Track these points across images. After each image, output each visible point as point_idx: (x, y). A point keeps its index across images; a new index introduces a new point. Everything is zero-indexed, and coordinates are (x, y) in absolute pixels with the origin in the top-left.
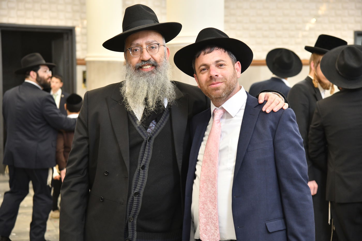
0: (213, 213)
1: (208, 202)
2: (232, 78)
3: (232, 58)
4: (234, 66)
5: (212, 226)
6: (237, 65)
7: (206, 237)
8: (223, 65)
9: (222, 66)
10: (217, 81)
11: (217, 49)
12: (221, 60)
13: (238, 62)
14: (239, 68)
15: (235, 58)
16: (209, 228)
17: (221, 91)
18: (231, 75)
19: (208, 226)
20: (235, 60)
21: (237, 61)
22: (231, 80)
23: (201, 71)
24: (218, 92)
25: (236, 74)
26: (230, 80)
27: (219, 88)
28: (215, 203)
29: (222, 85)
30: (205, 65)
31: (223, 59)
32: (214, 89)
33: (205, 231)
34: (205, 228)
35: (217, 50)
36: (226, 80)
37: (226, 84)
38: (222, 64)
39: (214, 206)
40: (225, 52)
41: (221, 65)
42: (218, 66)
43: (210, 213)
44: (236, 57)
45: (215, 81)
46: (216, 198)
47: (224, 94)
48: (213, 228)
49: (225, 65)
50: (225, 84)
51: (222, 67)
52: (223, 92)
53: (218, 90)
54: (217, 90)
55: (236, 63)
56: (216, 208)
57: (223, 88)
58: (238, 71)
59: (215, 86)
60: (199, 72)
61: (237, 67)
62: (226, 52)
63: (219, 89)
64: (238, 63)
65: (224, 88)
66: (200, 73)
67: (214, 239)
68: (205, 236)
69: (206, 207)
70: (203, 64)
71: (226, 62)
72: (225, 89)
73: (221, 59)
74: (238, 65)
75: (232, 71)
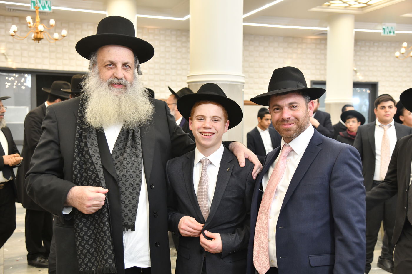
0: (264, 242)
1: (261, 231)
3: (306, 99)
4: (307, 107)
5: (263, 255)
7: (258, 265)
9: (295, 107)
10: (289, 123)
12: (294, 102)
13: (312, 101)
14: (312, 107)
16: (260, 256)
17: (292, 132)
18: (304, 116)
19: (260, 254)
20: (309, 100)
22: (303, 121)
23: (275, 110)
24: (289, 133)
25: (308, 114)
27: (291, 129)
28: (266, 233)
29: (294, 126)
30: (278, 105)
31: (297, 102)
32: (286, 130)
33: (257, 258)
34: (258, 256)
36: (298, 121)
37: (297, 125)
39: (265, 236)
41: (294, 107)
42: (291, 108)
43: (262, 242)
45: (287, 123)
46: (267, 228)
48: (264, 257)
49: (298, 107)
51: (295, 109)
54: (289, 131)
55: (309, 102)
56: (266, 238)
57: (294, 129)
58: (311, 110)
59: (286, 126)
60: (273, 110)
61: (310, 106)
63: (290, 131)
65: (296, 128)
66: (274, 112)
67: (264, 266)
68: (257, 263)
69: (260, 236)
71: (299, 104)
74: (311, 103)
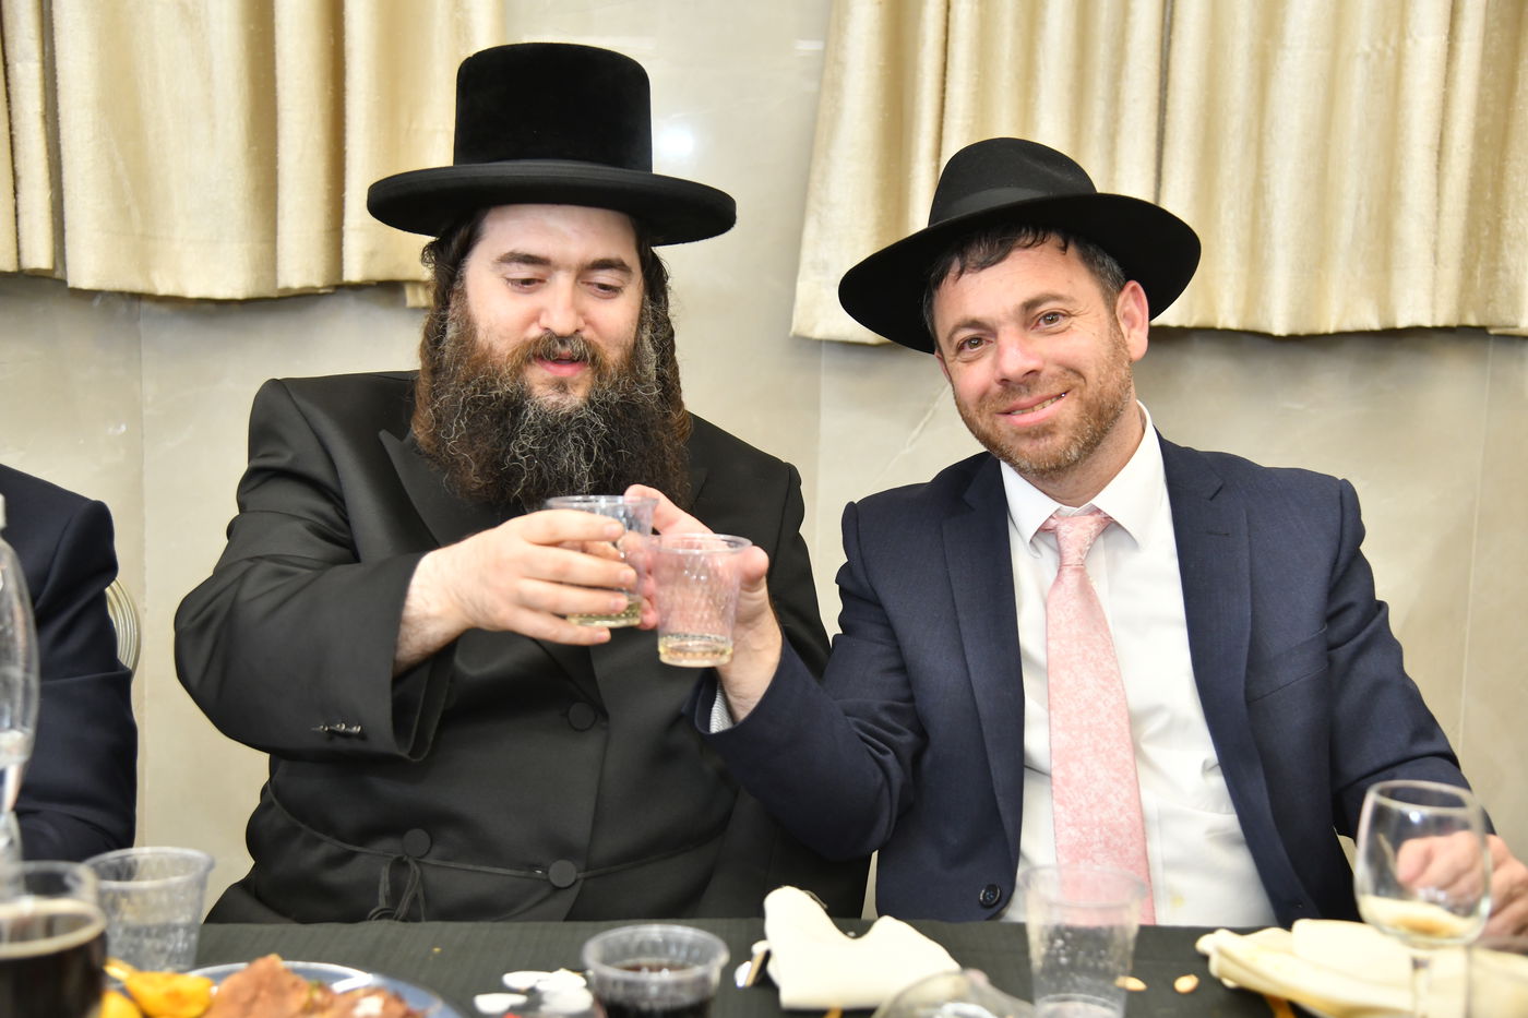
2: (1111, 369)
3: (1103, 276)
4: (1113, 311)
6: (1125, 300)
8: (1060, 317)
9: (1057, 320)
10: (1036, 395)
11: (1029, 241)
12: (1047, 295)
13: (1133, 283)
14: (1137, 312)
15: (1115, 267)
17: (1059, 439)
18: (1104, 354)
20: (1115, 282)
21: (1128, 279)
23: (960, 348)
24: (1046, 448)
25: (1125, 346)
26: (1102, 379)
27: (1054, 425)
29: (1064, 410)
30: (974, 324)
31: (1060, 291)
32: (1029, 434)
35: (1030, 252)
37: (1081, 399)
38: (1055, 314)
40: (1064, 249)
41: (1052, 317)
42: (1037, 324)
44: (1120, 265)
47: (1074, 452)
49: (1068, 315)
50: (1076, 401)
51: (1055, 326)
52: (1071, 443)
53: (1049, 438)
54: (1043, 435)
55: (1121, 289)
57: (1070, 424)
58: (1133, 326)
60: (953, 353)
61: (1127, 309)
62: (1072, 250)
63: (1052, 434)
64: (1134, 289)
65: (1076, 420)
66: (958, 358)
70: (966, 320)
71: (1072, 300)
72: (1081, 424)
73: (1050, 292)
74: (1130, 296)
75: (1106, 338)
